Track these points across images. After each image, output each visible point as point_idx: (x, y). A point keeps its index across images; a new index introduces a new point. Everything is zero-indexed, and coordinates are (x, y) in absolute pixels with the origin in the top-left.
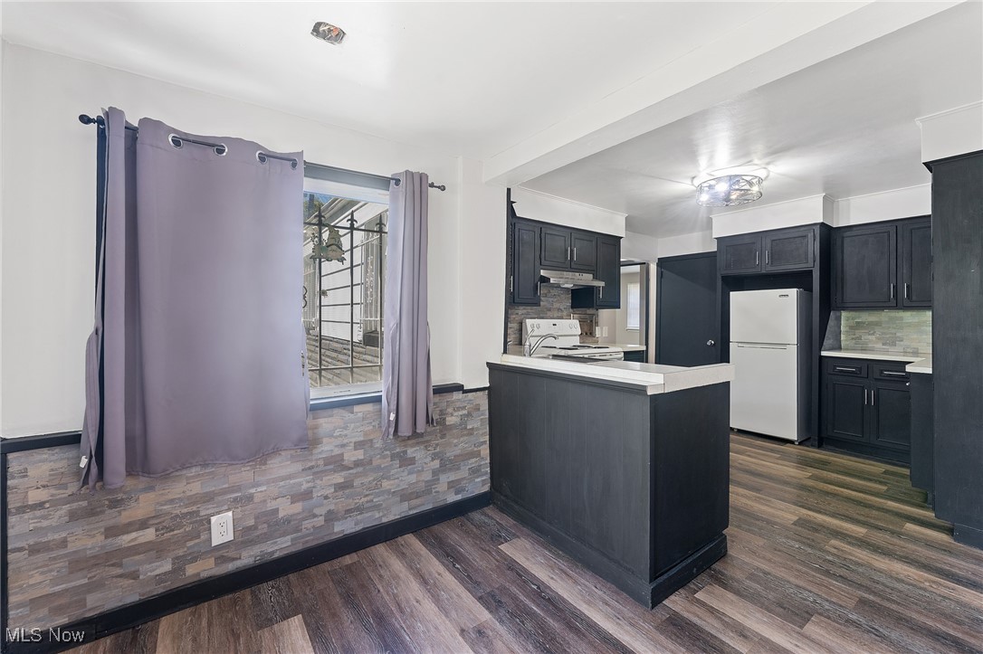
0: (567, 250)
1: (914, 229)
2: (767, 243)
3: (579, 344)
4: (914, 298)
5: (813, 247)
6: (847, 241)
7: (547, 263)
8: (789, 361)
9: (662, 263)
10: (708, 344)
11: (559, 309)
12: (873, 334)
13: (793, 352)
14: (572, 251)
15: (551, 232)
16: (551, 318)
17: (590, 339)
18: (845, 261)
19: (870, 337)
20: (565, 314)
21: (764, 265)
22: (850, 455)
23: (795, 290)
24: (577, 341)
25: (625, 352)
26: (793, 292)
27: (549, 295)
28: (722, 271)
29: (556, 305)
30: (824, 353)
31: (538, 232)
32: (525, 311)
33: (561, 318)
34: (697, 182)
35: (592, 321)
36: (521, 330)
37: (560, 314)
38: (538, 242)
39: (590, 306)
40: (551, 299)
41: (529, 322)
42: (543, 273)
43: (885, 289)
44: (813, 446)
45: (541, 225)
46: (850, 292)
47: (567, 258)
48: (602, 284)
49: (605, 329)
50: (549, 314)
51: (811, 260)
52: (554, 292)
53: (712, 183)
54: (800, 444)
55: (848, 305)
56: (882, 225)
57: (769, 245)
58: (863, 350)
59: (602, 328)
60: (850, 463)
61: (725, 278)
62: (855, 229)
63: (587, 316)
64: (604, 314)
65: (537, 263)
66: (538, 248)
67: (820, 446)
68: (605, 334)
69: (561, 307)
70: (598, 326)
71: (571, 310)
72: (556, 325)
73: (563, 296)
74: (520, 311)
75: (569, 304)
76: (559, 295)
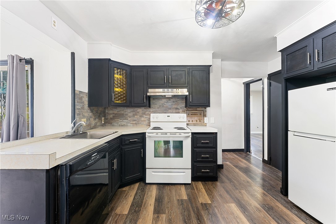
2: (317, 43)
11: (177, 109)
16: (168, 113)
17: (200, 125)
20: (181, 110)
21: (315, 64)
29: (174, 106)
32: (155, 110)
35: (201, 114)
37: (177, 111)
40: (170, 104)
49: (212, 119)
59: (209, 118)
63: (197, 112)
69: (179, 108)
70: (206, 117)
71: (185, 109)
72: (169, 116)
73: (179, 101)
74: (151, 110)
75: (183, 106)
76: (176, 101)
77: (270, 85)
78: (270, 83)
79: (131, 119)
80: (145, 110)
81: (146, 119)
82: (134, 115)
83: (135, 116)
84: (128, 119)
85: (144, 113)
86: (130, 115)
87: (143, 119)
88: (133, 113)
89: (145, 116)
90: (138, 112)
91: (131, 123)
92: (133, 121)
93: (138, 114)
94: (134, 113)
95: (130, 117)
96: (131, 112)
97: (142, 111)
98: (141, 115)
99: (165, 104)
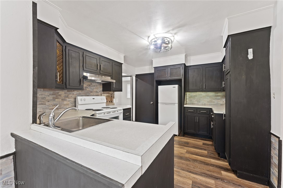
0: (98, 65)
1: (206, 67)
2: (169, 70)
3: (105, 106)
4: (206, 88)
5: (182, 71)
6: (190, 70)
7: (86, 69)
8: (176, 109)
9: (137, 76)
10: (151, 103)
11: (97, 92)
12: (195, 99)
13: (177, 105)
14: (100, 66)
15: (89, 55)
16: (93, 96)
17: (111, 104)
18: (189, 77)
19: (194, 100)
20: (99, 94)
21: (168, 77)
22: (192, 138)
23: (177, 85)
24: (104, 105)
25: (123, 109)
26: (177, 86)
27: (91, 85)
28: (156, 79)
29: (95, 90)
30: (185, 106)
31: (81, 54)
32: (78, 93)
33: (98, 95)
34: (150, 39)
35: (111, 97)
36: (75, 102)
37: (97, 94)
38: (81, 58)
39: (110, 91)
40: (92, 87)
41: (79, 98)
42: (85, 74)
43: (199, 85)
44: (182, 136)
45: (83, 51)
46: (191, 87)
47: (98, 69)
48: (114, 81)
49: (117, 100)
50: (91, 94)
51: (181, 76)
52: (94, 84)
53: (156, 39)
54: (179, 136)
55: (190, 90)
56: (198, 66)
57: (170, 70)
58: (193, 104)
59: (116, 99)
60: (194, 142)
61: (156, 81)
62: (192, 67)
63: (110, 95)
64: (116, 93)
65: (81, 69)
66: (81, 62)
67: (184, 136)
68: (117, 101)
69: (98, 91)
70: (114, 98)
71: (102, 92)
72: (94, 99)
73: (98, 86)
74: (75, 93)
75: (101, 90)
76: (97, 86)
77: (136, 81)
78: (137, 79)
79: (50, 104)
80: (69, 93)
81: (69, 103)
82: (54, 99)
83: (56, 100)
84: (45, 104)
85: (67, 96)
86: (48, 98)
87: (65, 102)
88: (52, 96)
89: (68, 99)
90: (60, 95)
91: (50, 108)
92: (53, 105)
93: (59, 97)
94: (54, 96)
95: (49, 101)
96: (50, 95)
97: (65, 93)
98: (63, 98)
99: (87, 88)
